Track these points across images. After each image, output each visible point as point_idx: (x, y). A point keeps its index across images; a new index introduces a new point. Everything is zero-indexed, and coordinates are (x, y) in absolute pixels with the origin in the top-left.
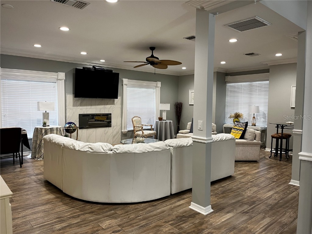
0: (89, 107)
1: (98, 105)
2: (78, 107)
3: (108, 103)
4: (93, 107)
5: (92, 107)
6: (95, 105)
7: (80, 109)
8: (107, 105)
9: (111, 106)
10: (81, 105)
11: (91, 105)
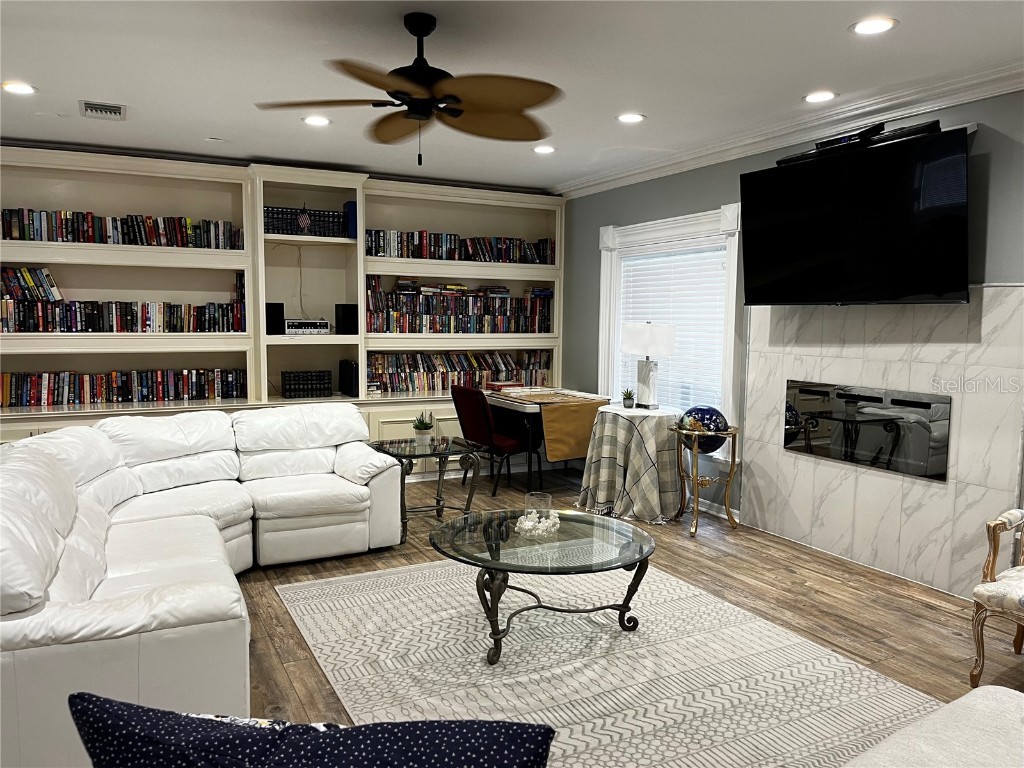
0: (832, 350)
1: (877, 340)
2: (788, 349)
3: (932, 330)
4: (851, 351)
5: (845, 349)
6: (862, 340)
7: (796, 359)
8: (927, 340)
9: (954, 353)
10: (799, 339)
11: (843, 341)
